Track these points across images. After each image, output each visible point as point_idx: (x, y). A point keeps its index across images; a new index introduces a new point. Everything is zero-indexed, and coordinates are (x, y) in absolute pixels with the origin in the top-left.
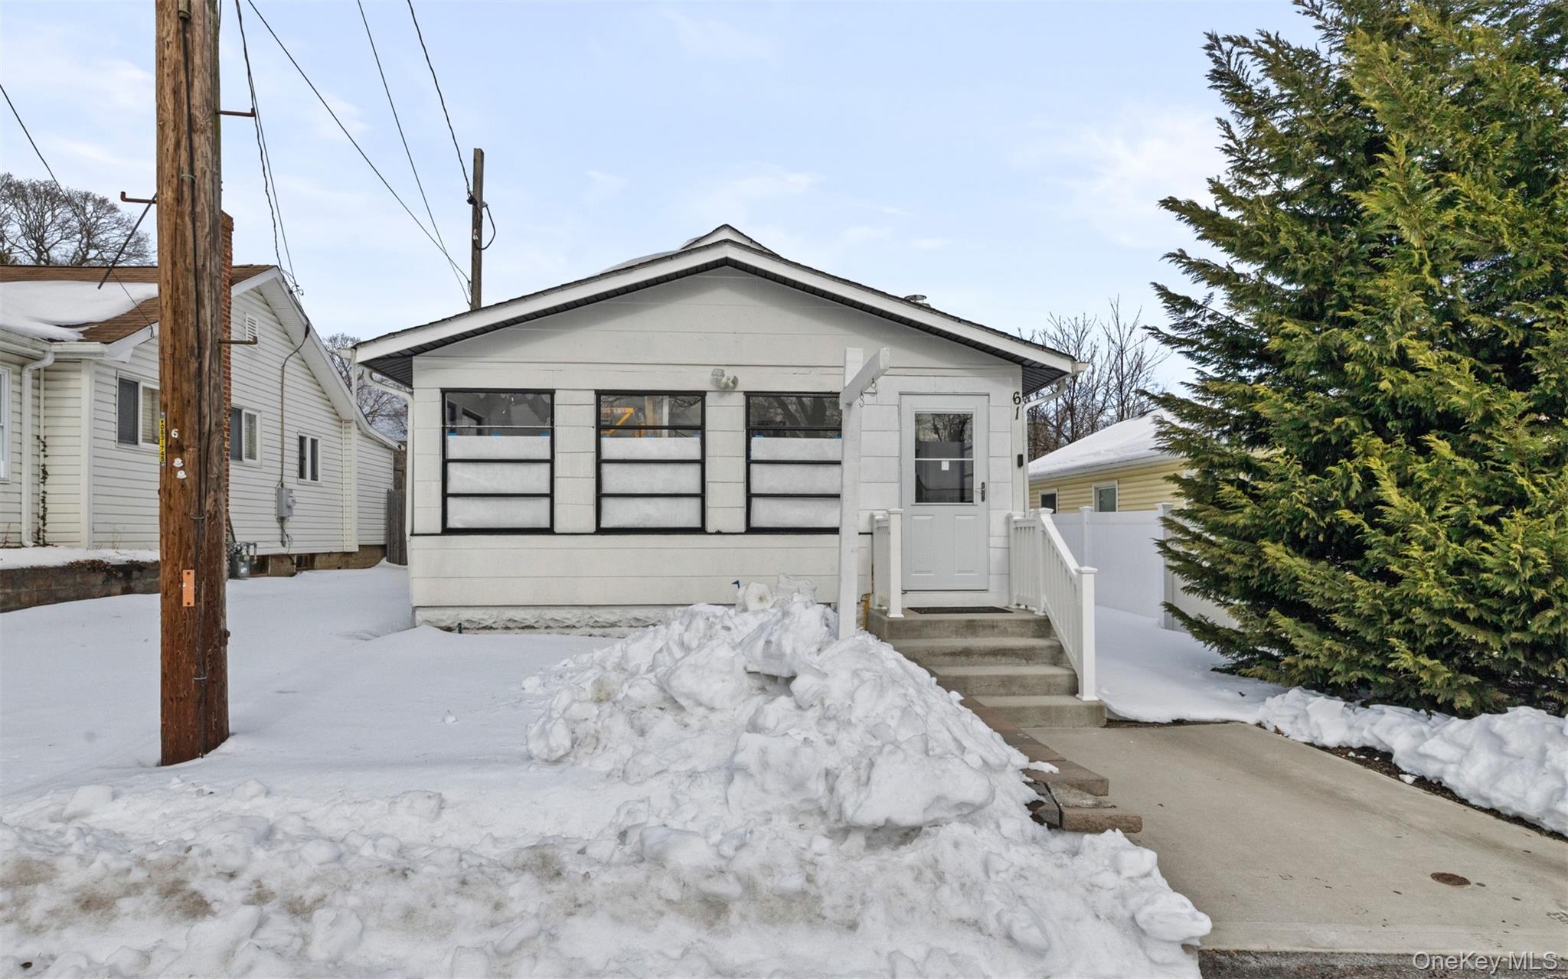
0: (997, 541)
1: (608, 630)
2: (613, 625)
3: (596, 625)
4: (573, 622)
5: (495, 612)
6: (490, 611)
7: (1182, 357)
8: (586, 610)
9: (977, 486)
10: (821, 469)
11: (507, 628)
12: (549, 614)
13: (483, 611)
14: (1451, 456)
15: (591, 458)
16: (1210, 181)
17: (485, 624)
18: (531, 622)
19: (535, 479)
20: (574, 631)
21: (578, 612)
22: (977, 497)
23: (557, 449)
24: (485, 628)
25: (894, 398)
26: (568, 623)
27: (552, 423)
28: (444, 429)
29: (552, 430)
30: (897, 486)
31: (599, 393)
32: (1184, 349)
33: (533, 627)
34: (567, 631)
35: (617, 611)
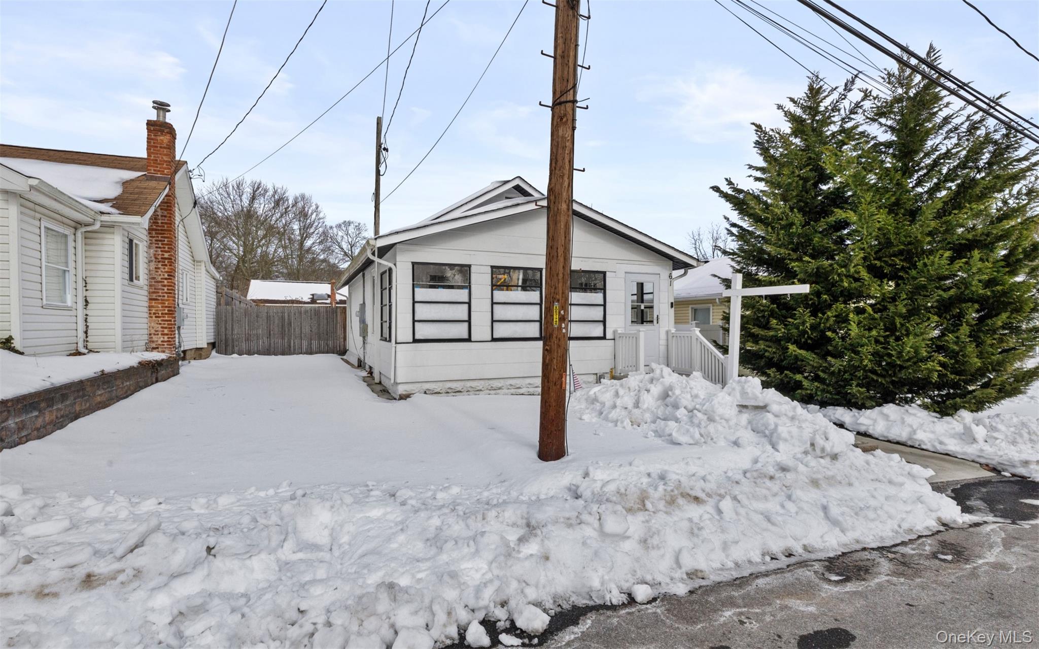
0: (663, 342)
1: (497, 391)
2: (500, 388)
3: (492, 389)
4: (481, 388)
5: (441, 384)
6: (439, 384)
7: (730, 260)
8: (487, 381)
9: (655, 317)
10: (592, 308)
11: (448, 393)
12: (469, 384)
13: (435, 384)
14: (872, 313)
15: (489, 301)
16: (726, 179)
17: (436, 391)
18: (460, 389)
19: (461, 312)
20: (481, 393)
21: (482, 382)
22: (655, 322)
23: (473, 296)
24: (436, 393)
25: (623, 275)
26: (478, 388)
27: (470, 283)
28: (413, 284)
29: (470, 286)
30: (623, 316)
31: (492, 267)
32: (731, 257)
33: (461, 392)
34: (478, 393)
35: (502, 381)
